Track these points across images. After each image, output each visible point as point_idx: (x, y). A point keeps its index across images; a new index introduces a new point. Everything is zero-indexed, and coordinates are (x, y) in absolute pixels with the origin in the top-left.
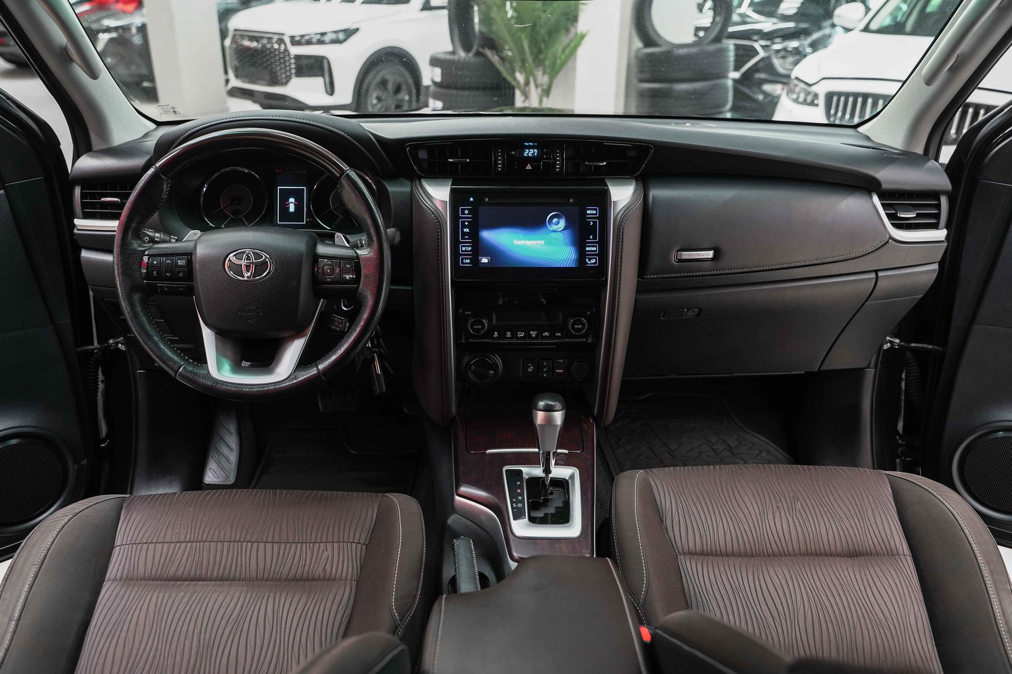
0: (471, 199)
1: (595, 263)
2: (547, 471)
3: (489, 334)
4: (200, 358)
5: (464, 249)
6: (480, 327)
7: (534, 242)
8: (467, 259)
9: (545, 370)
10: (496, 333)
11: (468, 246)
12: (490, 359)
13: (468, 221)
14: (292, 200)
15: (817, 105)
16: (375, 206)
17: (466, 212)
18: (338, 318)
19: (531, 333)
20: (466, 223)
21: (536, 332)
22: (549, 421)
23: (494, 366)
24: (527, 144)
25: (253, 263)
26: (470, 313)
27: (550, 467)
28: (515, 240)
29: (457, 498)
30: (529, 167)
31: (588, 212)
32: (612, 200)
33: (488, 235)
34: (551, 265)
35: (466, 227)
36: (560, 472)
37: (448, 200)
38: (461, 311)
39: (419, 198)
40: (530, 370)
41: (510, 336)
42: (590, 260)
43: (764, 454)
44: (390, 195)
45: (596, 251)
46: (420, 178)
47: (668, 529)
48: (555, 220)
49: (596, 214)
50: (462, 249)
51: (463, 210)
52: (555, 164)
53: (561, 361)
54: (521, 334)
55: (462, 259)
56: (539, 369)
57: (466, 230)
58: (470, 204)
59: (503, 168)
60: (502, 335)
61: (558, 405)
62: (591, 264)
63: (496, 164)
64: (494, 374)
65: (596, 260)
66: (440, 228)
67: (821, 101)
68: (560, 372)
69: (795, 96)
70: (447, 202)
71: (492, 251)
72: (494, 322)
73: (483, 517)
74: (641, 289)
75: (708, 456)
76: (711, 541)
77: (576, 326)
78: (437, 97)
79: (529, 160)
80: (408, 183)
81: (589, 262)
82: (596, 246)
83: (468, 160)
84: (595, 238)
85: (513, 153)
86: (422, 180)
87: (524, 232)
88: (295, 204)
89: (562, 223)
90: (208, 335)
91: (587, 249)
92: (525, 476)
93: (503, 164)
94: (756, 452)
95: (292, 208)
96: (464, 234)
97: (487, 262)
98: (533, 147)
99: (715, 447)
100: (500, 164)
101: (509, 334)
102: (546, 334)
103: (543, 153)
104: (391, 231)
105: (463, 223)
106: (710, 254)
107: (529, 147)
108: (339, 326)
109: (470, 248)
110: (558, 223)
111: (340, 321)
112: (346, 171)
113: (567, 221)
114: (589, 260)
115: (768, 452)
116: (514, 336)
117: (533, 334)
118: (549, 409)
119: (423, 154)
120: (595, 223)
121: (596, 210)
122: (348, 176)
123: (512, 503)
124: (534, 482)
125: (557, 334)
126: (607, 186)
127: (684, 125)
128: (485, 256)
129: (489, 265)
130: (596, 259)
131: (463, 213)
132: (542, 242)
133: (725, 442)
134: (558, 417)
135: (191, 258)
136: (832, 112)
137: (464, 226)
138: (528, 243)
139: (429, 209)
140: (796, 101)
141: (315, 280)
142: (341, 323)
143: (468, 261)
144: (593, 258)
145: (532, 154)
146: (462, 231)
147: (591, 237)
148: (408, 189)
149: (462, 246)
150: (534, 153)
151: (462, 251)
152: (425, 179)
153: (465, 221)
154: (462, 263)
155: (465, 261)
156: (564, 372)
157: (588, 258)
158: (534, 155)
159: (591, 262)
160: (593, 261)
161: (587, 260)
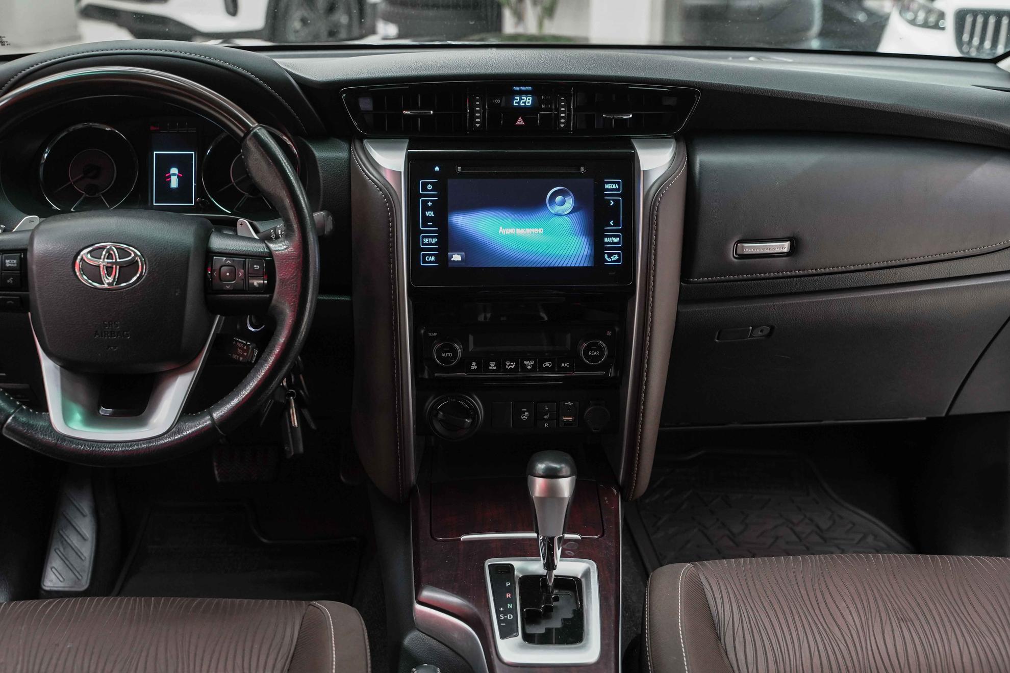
0: (437, 169)
1: (618, 261)
2: (550, 565)
3: (464, 365)
4: (39, 404)
5: (426, 241)
6: (450, 354)
7: (529, 231)
8: (431, 255)
9: (546, 417)
10: (474, 364)
11: (433, 237)
12: (465, 402)
13: (431, 201)
14: (174, 171)
15: (943, 29)
16: (296, 179)
17: (430, 187)
18: (242, 343)
19: (526, 363)
20: (430, 204)
21: (532, 362)
22: (552, 493)
23: (471, 412)
24: (517, 88)
25: (116, 263)
26: (435, 334)
27: (554, 560)
28: (501, 228)
29: (418, 607)
30: (520, 122)
31: (607, 186)
32: (642, 169)
33: (462, 221)
34: (553, 263)
35: (429, 209)
36: (568, 567)
37: (402, 170)
38: (422, 331)
39: (361, 167)
40: (525, 417)
41: (494, 368)
42: (610, 255)
43: (870, 539)
44: (318, 162)
45: (618, 243)
46: (361, 138)
47: (728, 650)
48: (559, 199)
49: (618, 190)
50: (423, 241)
51: (425, 185)
52: (558, 117)
53: (570, 404)
54: (510, 365)
55: (424, 256)
56: (537, 416)
57: (430, 214)
58: (435, 175)
59: (482, 123)
60: (483, 367)
61: (565, 468)
62: (612, 262)
63: (473, 117)
64: (472, 423)
65: (619, 256)
66: (392, 211)
67: (949, 23)
68: (568, 421)
69: (910, 16)
70: (401, 172)
71: (468, 244)
72: (471, 347)
73: (456, 635)
74: (684, 298)
75: (787, 543)
76: (791, 668)
77: (591, 353)
78: (388, 18)
79: (521, 111)
80: (345, 145)
81: (609, 260)
82: (618, 236)
83: (432, 112)
84: (617, 224)
85: (498, 101)
86: (365, 141)
87: (515, 216)
88: (179, 177)
89: (569, 203)
90: (49, 369)
91: (606, 240)
92: (518, 574)
93: (483, 117)
94: (858, 537)
95: (174, 183)
96: (426, 219)
97: (460, 260)
98: (526, 93)
99: (798, 529)
100: (478, 117)
101: (492, 366)
102: (547, 364)
103: (541, 102)
104: (319, 215)
105: (425, 203)
106: (785, 247)
107: (521, 93)
108: (243, 356)
109: (435, 240)
110: (563, 203)
111: (245, 348)
112: (254, 128)
113: (577, 200)
114: (609, 257)
115: (876, 537)
116: (501, 367)
117: (529, 364)
118: (551, 474)
119: (366, 104)
120: (616, 202)
121: (618, 183)
122: (256, 136)
123: (498, 613)
124: (531, 583)
125: (563, 365)
126: (633, 148)
127: (746, 59)
128: (457, 250)
129: (463, 265)
130: (619, 254)
131: (425, 189)
132: (541, 231)
133: (811, 520)
134: (566, 486)
135: (25, 255)
136: (966, 37)
137: (426, 208)
138: (520, 231)
139: (376, 184)
140: (913, 22)
141: (209, 287)
142: (246, 351)
143: (433, 259)
144: (615, 254)
145: (525, 103)
146: (424, 214)
147: (611, 223)
148: (344, 155)
149: (423, 237)
150: (527, 101)
151: (423, 244)
152: (369, 140)
153: (428, 201)
154: (424, 262)
155: (428, 259)
156: (573, 421)
157: (607, 253)
158: (527, 104)
159: (612, 259)
160: (615, 257)
161: (606, 256)
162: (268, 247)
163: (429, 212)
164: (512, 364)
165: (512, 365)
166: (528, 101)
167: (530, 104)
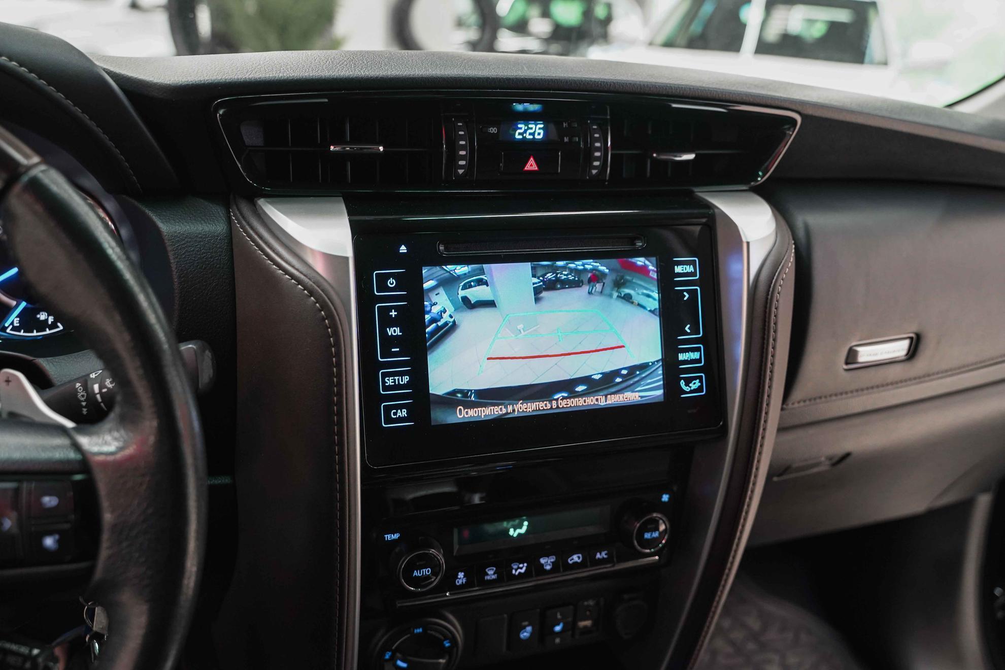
0: (403, 249)
1: (700, 389)
3: (448, 582)
5: (389, 381)
6: (428, 571)
8: (400, 407)
10: (461, 575)
11: (402, 374)
12: (436, 630)
13: (396, 308)
17: (392, 283)
19: (543, 561)
20: (393, 313)
21: (552, 559)
23: (448, 644)
24: (522, 109)
26: (396, 536)
30: (531, 165)
31: (678, 269)
32: (744, 240)
35: (393, 323)
37: (349, 253)
38: (374, 535)
39: (262, 249)
40: (525, 634)
41: (494, 577)
42: (688, 381)
44: (168, 243)
45: (699, 361)
46: (251, 197)
49: (694, 274)
50: (384, 382)
51: (382, 279)
52: (589, 158)
54: (519, 568)
55: (388, 409)
56: (543, 631)
57: (394, 331)
58: (400, 261)
59: (469, 167)
60: (476, 577)
62: (691, 392)
63: (453, 157)
65: (701, 382)
66: (336, 333)
68: (585, 627)
70: (347, 259)
72: (457, 548)
77: (647, 536)
79: (529, 147)
80: (219, 211)
82: (698, 349)
83: (381, 149)
84: (695, 329)
85: (493, 130)
86: (261, 202)
91: (682, 357)
93: (470, 158)
96: (388, 342)
98: (534, 117)
100: (463, 158)
101: (491, 573)
102: (576, 558)
103: (561, 132)
105: (384, 311)
106: (899, 349)
107: (528, 117)
109: (406, 379)
112: (29, 168)
114: (687, 385)
116: (505, 576)
117: (547, 562)
119: (252, 136)
120: (693, 293)
121: (693, 263)
125: (598, 556)
130: (700, 378)
131: (383, 287)
137: (387, 322)
139: (299, 282)
143: (403, 413)
144: (695, 378)
145: (533, 134)
146: (383, 333)
147: (687, 329)
148: (218, 227)
149: (385, 375)
150: (536, 131)
151: (386, 388)
152: (269, 200)
153: (390, 309)
154: (389, 420)
155: (395, 414)
156: (594, 625)
157: (683, 378)
158: (537, 137)
159: (691, 387)
160: (695, 385)
161: (682, 383)
162: (77, 447)
163: (392, 329)
164: (521, 565)
165: (521, 568)
166: (538, 131)
167: (541, 137)
